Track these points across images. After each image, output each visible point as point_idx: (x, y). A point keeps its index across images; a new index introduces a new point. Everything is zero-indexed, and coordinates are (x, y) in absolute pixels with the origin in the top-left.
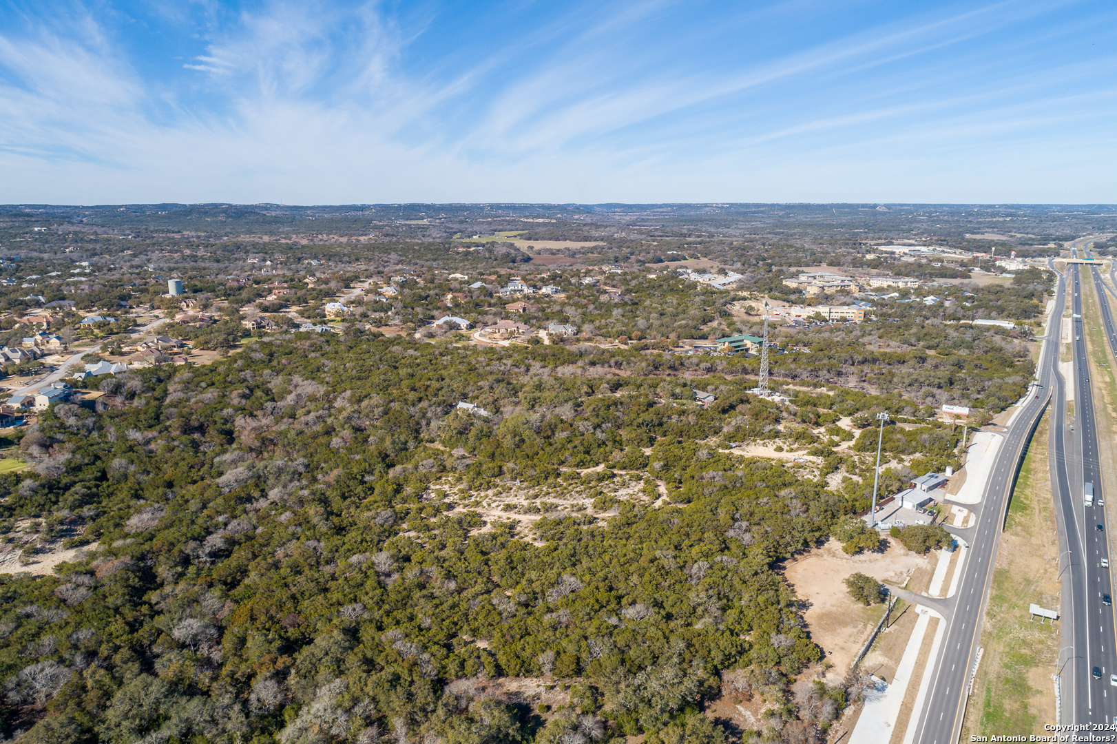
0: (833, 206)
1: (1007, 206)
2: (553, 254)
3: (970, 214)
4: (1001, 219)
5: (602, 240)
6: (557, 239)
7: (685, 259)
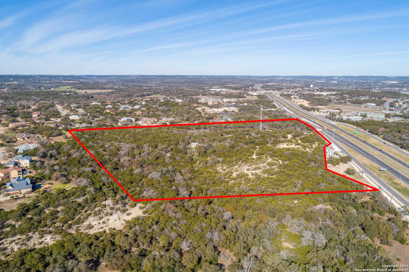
0: (177, 76)
1: (226, 76)
2: (99, 95)
3: (220, 79)
4: (230, 80)
5: (111, 89)
6: (92, 89)
7: (152, 95)
